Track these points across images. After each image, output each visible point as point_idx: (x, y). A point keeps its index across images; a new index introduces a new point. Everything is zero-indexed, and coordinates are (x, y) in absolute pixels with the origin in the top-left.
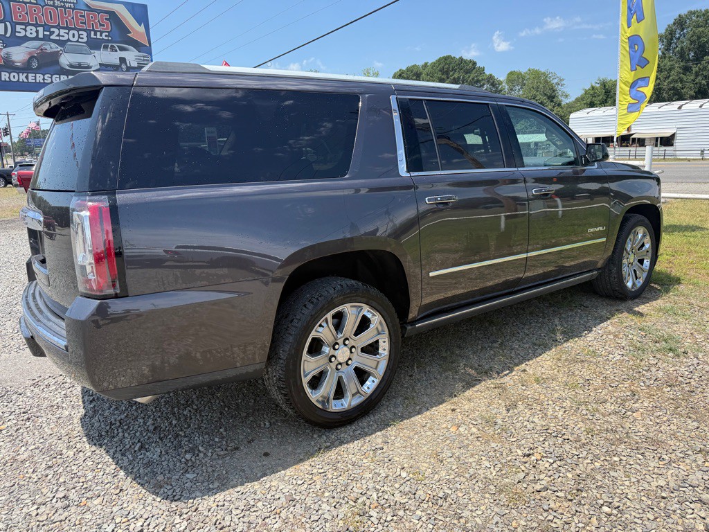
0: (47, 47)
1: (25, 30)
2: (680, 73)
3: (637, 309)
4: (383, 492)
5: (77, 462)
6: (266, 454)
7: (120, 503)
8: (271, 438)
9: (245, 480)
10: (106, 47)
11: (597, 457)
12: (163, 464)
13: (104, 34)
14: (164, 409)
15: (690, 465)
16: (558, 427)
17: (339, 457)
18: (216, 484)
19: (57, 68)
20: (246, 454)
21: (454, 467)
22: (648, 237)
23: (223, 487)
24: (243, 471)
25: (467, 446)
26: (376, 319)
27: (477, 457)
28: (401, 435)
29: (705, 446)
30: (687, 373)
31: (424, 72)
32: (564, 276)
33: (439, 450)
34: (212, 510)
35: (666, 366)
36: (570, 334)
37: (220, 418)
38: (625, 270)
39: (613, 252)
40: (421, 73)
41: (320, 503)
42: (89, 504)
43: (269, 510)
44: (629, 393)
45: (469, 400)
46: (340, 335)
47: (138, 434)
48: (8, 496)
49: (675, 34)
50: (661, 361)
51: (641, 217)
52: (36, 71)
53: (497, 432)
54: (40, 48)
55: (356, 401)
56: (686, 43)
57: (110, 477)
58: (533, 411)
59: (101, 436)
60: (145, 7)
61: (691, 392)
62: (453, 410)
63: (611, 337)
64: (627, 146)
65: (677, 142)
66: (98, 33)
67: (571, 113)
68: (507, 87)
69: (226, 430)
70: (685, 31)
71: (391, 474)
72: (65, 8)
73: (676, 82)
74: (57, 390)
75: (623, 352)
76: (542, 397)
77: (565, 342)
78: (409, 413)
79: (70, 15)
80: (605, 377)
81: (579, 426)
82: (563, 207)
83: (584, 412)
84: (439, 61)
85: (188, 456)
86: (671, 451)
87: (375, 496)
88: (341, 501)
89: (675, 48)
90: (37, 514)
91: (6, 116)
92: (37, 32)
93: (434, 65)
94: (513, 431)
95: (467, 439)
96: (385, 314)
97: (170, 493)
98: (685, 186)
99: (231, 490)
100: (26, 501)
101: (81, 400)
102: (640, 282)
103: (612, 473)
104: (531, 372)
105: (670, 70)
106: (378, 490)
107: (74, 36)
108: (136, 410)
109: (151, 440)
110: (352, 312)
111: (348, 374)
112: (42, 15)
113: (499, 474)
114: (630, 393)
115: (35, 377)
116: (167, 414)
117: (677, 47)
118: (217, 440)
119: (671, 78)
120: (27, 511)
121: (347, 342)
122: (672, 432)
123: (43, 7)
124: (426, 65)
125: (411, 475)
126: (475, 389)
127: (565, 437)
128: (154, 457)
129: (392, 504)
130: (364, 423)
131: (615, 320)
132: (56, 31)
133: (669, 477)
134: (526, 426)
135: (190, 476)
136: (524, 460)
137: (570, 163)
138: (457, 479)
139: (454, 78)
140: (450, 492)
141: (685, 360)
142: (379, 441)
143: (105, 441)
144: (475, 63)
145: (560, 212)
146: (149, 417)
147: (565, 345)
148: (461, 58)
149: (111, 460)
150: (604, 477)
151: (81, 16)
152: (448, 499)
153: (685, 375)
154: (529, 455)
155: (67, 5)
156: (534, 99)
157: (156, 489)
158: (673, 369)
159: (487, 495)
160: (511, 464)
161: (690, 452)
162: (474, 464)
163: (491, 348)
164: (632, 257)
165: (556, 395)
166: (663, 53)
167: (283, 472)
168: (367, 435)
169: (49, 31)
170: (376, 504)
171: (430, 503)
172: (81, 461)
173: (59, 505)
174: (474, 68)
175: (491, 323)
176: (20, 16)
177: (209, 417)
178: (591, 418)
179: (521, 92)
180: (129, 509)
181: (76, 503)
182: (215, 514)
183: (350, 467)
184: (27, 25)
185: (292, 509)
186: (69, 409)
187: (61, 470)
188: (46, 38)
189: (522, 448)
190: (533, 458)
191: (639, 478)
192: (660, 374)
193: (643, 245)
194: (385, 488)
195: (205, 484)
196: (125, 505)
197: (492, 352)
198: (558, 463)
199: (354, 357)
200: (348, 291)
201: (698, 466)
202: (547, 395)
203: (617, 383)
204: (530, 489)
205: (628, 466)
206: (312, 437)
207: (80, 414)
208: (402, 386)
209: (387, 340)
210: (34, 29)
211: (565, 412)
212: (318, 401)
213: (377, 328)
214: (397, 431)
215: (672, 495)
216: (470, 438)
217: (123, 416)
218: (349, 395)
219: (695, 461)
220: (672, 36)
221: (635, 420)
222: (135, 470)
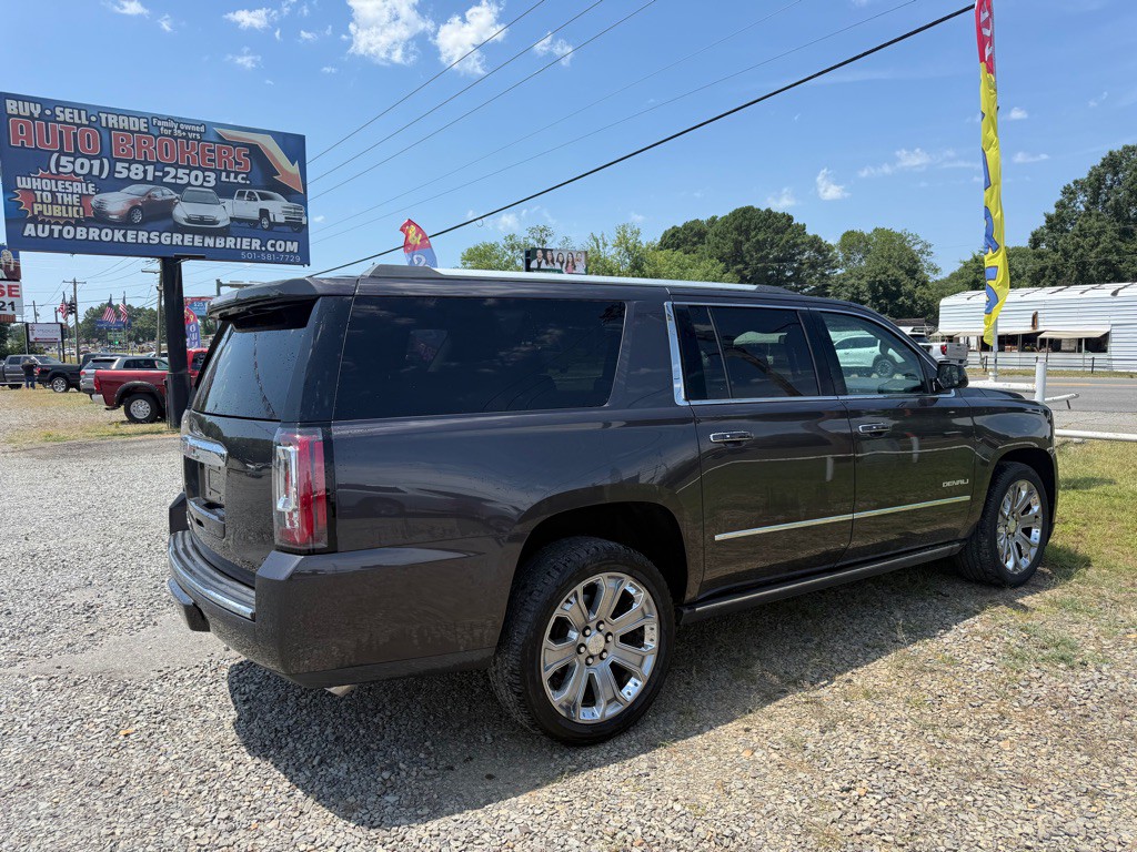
0: (158, 193)
1: (129, 169)
2: (1115, 239)
3: (1020, 601)
4: (649, 827)
5: (237, 777)
6: (490, 777)
7: (301, 827)
8: (495, 756)
9: (464, 807)
10: (241, 195)
11: (943, 795)
12: (353, 783)
13: (240, 177)
14: (346, 714)
15: (1071, 809)
16: (892, 756)
17: (589, 784)
18: (426, 811)
19: (169, 223)
20: (463, 774)
21: (746, 801)
22: (1036, 496)
23: (436, 813)
24: (461, 796)
25: (765, 775)
26: (641, 596)
27: (777, 789)
28: (674, 759)
29: (1094, 786)
30: (1083, 691)
31: (712, 231)
32: (910, 548)
33: (727, 780)
34: (424, 841)
35: (1055, 680)
36: (919, 632)
37: (424, 729)
38: (1001, 542)
39: (983, 516)
40: (706, 233)
41: (566, 837)
42: (261, 827)
43: (499, 843)
44: (996, 716)
45: (770, 718)
46: (592, 617)
47: (314, 745)
48: (154, 815)
49: (1104, 180)
50: (1047, 675)
51: (1023, 467)
52: (138, 227)
53: (806, 759)
54: (147, 194)
55: (612, 711)
56: (1123, 194)
57: (284, 797)
58: (859, 734)
59: (265, 746)
60: (302, 139)
61: (1086, 716)
62: (747, 730)
63: (979, 638)
64: (1033, 351)
65: (1112, 346)
66: (232, 175)
67: (943, 296)
68: (841, 254)
69: (433, 744)
70: (1121, 175)
71: (660, 806)
72: (188, 140)
73: (1110, 252)
74: (195, 685)
75: (994, 660)
76: (873, 717)
77: (910, 643)
78: (686, 731)
79: (193, 149)
80: (965, 693)
81: (921, 755)
82: (921, 447)
83: (931, 738)
84: (734, 214)
85: (386, 775)
86: (1046, 791)
87: (638, 830)
88: (594, 835)
89: (1105, 201)
90: (196, 837)
91: (72, 285)
92: (145, 172)
93: (726, 220)
94: (829, 758)
95: (765, 767)
96: (654, 590)
97: (366, 818)
98: (1117, 418)
99: (446, 818)
100: (178, 822)
101: (230, 700)
102: (1025, 563)
103: (961, 816)
104: (859, 683)
105: (1099, 234)
106: (642, 825)
107: (196, 179)
108: (308, 714)
109: (333, 754)
110: (610, 585)
111: (601, 672)
112: (155, 148)
113: (807, 811)
114: (998, 715)
115: (162, 668)
116: (351, 720)
117: (1109, 199)
118: (422, 756)
119: (1101, 246)
120: (182, 833)
121: (601, 627)
122: (1050, 768)
123: (156, 138)
124: (713, 220)
125: (687, 809)
126: (779, 703)
127: (901, 769)
128: (341, 774)
129: (662, 841)
130: (623, 742)
131: (986, 615)
132: (172, 171)
133: (1040, 824)
134: (847, 754)
135: (391, 799)
136: (841, 795)
137: (914, 390)
138: (749, 815)
139: (758, 241)
140: (739, 830)
141: (1082, 674)
142: (644, 765)
143: (272, 752)
144: (790, 219)
145: (915, 456)
146: (327, 724)
147: (910, 648)
148: (769, 211)
149: (282, 776)
150: (951, 820)
151: (209, 151)
152: (737, 838)
153: (1080, 694)
154: (848, 790)
155: (190, 135)
156: (884, 273)
157: (347, 813)
158: (1063, 685)
159: (789, 837)
160: (823, 799)
161: (1072, 794)
162: (773, 798)
163: (804, 649)
164: (1012, 525)
165: (892, 715)
166: (1087, 209)
167: (514, 799)
168: (626, 757)
169: (163, 171)
170: (640, 841)
171: (712, 843)
172: (243, 775)
173: (223, 826)
174: (790, 226)
175: (805, 614)
176: (123, 150)
177: (409, 727)
178: (939, 746)
179: (863, 263)
180: (315, 835)
181: (244, 826)
182: (428, 845)
183: (606, 796)
184: (131, 162)
185: (529, 842)
186: (217, 711)
187: (218, 786)
188: (157, 181)
189: (840, 781)
190: (854, 793)
191: (998, 823)
192: (1043, 692)
193: (1029, 508)
194: (653, 822)
195: (412, 810)
196: (309, 831)
197: (805, 655)
198: (888, 800)
199: (611, 648)
200: (606, 556)
201: (1081, 812)
202: (880, 714)
203: (980, 702)
204: (848, 831)
205: (985, 808)
206: (551, 757)
207: (232, 717)
208: (676, 696)
209: (655, 626)
210: (141, 167)
211: (903, 737)
212: (560, 706)
213: (642, 609)
214: (669, 755)
215: (1040, 845)
216: (769, 766)
217: (291, 722)
218: (602, 701)
219: (1078, 805)
220: (1100, 184)
221: (1001, 750)
222: (316, 789)
